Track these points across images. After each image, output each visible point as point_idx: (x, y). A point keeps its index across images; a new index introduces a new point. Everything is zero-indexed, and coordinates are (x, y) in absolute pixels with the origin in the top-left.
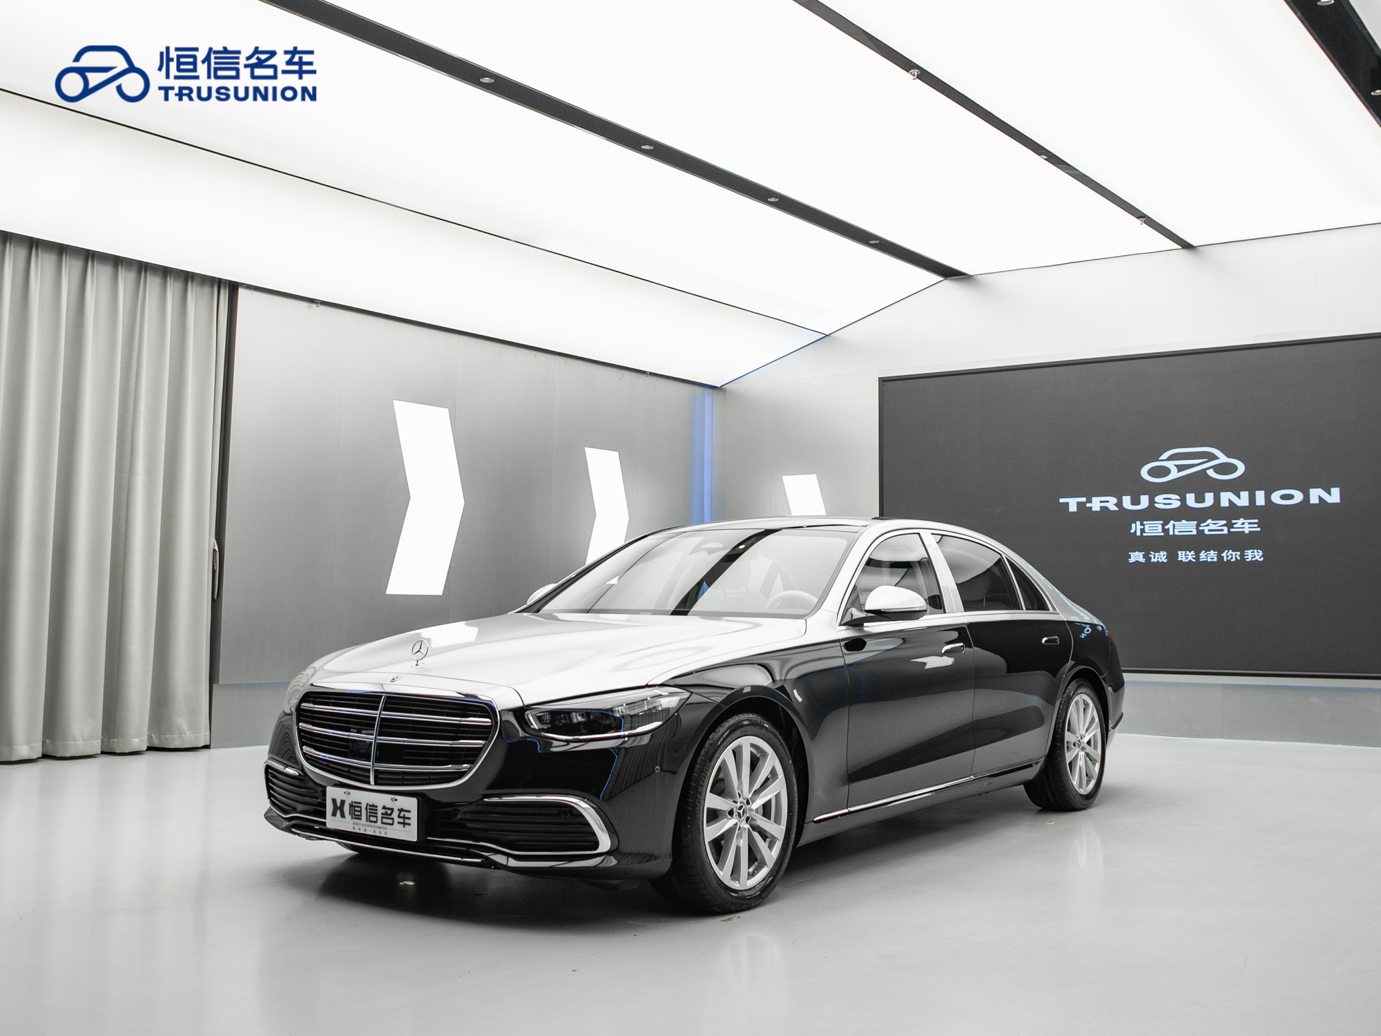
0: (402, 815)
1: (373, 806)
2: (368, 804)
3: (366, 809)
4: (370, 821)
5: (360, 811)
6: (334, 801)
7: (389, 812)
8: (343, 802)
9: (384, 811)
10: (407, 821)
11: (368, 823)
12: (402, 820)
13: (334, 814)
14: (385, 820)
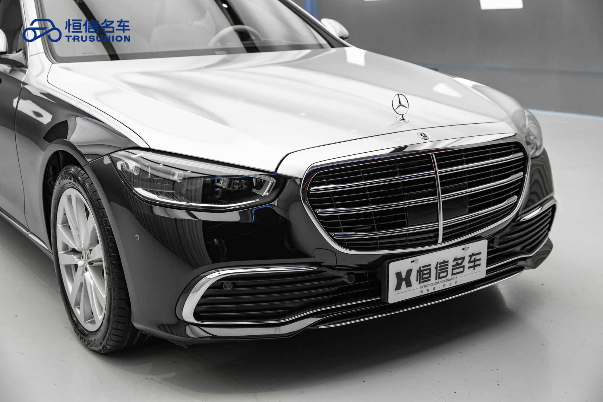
0: (473, 259)
1: (444, 262)
2: (438, 263)
3: (436, 268)
4: (440, 278)
5: (430, 273)
6: (399, 275)
7: (460, 262)
8: (409, 272)
9: (455, 263)
10: (477, 263)
11: (438, 280)
12: (472, 264)
13: (398, 287)
14: (455, 271)
